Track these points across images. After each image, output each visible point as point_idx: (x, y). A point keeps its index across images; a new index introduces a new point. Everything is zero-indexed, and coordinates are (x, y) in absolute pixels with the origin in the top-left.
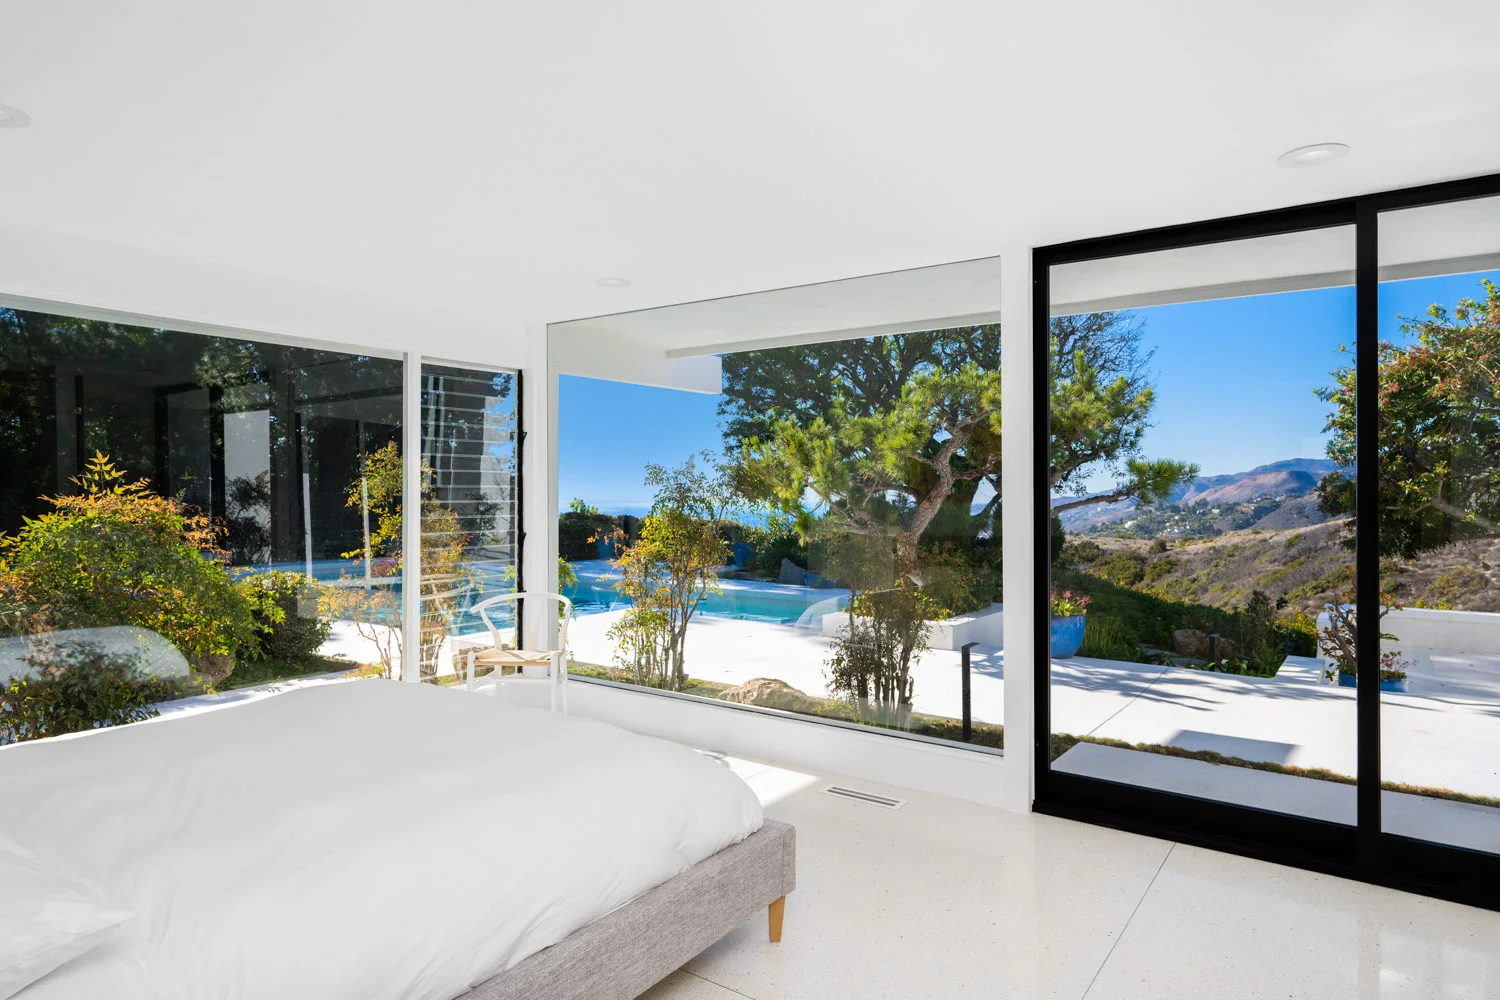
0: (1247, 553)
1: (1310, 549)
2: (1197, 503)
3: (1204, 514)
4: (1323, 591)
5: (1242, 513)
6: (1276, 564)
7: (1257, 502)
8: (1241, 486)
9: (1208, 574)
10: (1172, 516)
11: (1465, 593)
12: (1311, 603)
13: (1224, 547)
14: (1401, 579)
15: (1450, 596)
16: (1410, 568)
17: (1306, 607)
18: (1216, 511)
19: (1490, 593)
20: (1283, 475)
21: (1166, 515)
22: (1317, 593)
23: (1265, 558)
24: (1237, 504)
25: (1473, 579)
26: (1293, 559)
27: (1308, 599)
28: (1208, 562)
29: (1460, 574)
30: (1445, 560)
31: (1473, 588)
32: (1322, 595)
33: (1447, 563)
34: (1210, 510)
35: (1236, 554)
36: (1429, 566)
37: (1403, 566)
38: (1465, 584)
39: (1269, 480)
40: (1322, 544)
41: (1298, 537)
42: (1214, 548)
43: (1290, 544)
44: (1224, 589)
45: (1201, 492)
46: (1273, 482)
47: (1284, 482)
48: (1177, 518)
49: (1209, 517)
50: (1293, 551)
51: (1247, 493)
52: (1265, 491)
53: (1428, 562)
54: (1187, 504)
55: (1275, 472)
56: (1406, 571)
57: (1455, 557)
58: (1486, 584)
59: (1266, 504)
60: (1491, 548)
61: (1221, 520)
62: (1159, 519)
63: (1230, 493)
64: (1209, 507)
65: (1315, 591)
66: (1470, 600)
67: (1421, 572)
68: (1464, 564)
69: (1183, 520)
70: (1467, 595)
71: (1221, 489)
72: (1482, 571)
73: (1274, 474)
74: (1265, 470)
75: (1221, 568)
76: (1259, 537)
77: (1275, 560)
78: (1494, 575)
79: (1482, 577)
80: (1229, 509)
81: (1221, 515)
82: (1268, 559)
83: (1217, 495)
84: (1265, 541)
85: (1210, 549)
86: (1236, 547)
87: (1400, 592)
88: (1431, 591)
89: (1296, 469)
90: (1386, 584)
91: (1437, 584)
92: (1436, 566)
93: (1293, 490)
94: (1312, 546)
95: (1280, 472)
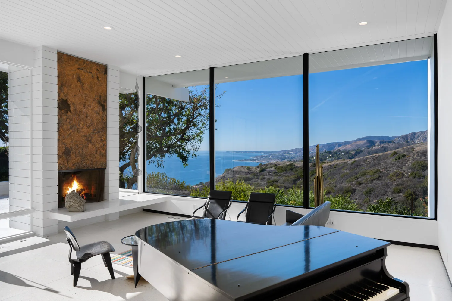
0: (340, 167)
1: (358, 165)
2: (337, 150)
3: (339, 154)
4: (357, 179)
5: (351, 154)
6: (347, 170)
7: (356, 150)
8: (352, 145)
9: (328, 174)
10: (329, 155)
11: (397, 179)
12: (353, 183)
13: (333, 165)
14: (381, 175)
15: (393, 180)
16: (384, 171)
17: (352, 184)
18: (343, 153)
19: (404, 179)
20: (365, 141)
21: (327, 154)
22: (356, 179)
23: (344, 168)
24: (350, 151)
25: (400, 174)
26: (353, 168)
27: (353, 181)
28: (328, 170)
29: (396, 173)
30: (394, 168)
31: (399, 177)
32: (357, 180)
33: (394, 169)
34: (341, 153)
35: (337, 167)
36: (389, 170)
37: (382, 170)
38: (397, 176)
39: (361, 143)
40: (361, 163)
41: (355, 161)
42: (330, 165)
43: (352, 163)
44: (331, 179)
45: (339, 147)
46: (362, 143)
47: (365, 143)
48: (330, 155)
49: (340, 155)
50: (353, 166)
51: (354, 147)
52: (359, 147)
53: (389, 169)
54: (334, 151)
55: (363, 140)
56: (382, 172)
57: (397, 168)
58: (403, 176)
59: (359, 151)
60: (407, 165)
61: (344, 156)
62: (325, 156)
63: (348, 147)
64: (341, 152)
65: (355, 179)
66: (398, 181)
67: (386, 172)
68: (398, 170)
69: (332, 156)
70: (397, 180)
71: (346, 146)
72: (403, 172)
73: (362, 141)
74: (360, 140)
75: (332, 172)
76: (344, 161)
77: (347, 169)
78: (406, 173)
79: (402, 174)
80: (347, 152)
81: (345, 154)
82: (345, 168)
83: (345, 148)
84: (346, 163)
85: (329, 165)
86: (337, 165)
87: (379, 179)
88: (388, 178)
89: (369, 139)
90: (376, 176)
91: (389, 176)
92: (391, 170)
93: (367, 146)
94: (359, 164)
95: (364, 140)
